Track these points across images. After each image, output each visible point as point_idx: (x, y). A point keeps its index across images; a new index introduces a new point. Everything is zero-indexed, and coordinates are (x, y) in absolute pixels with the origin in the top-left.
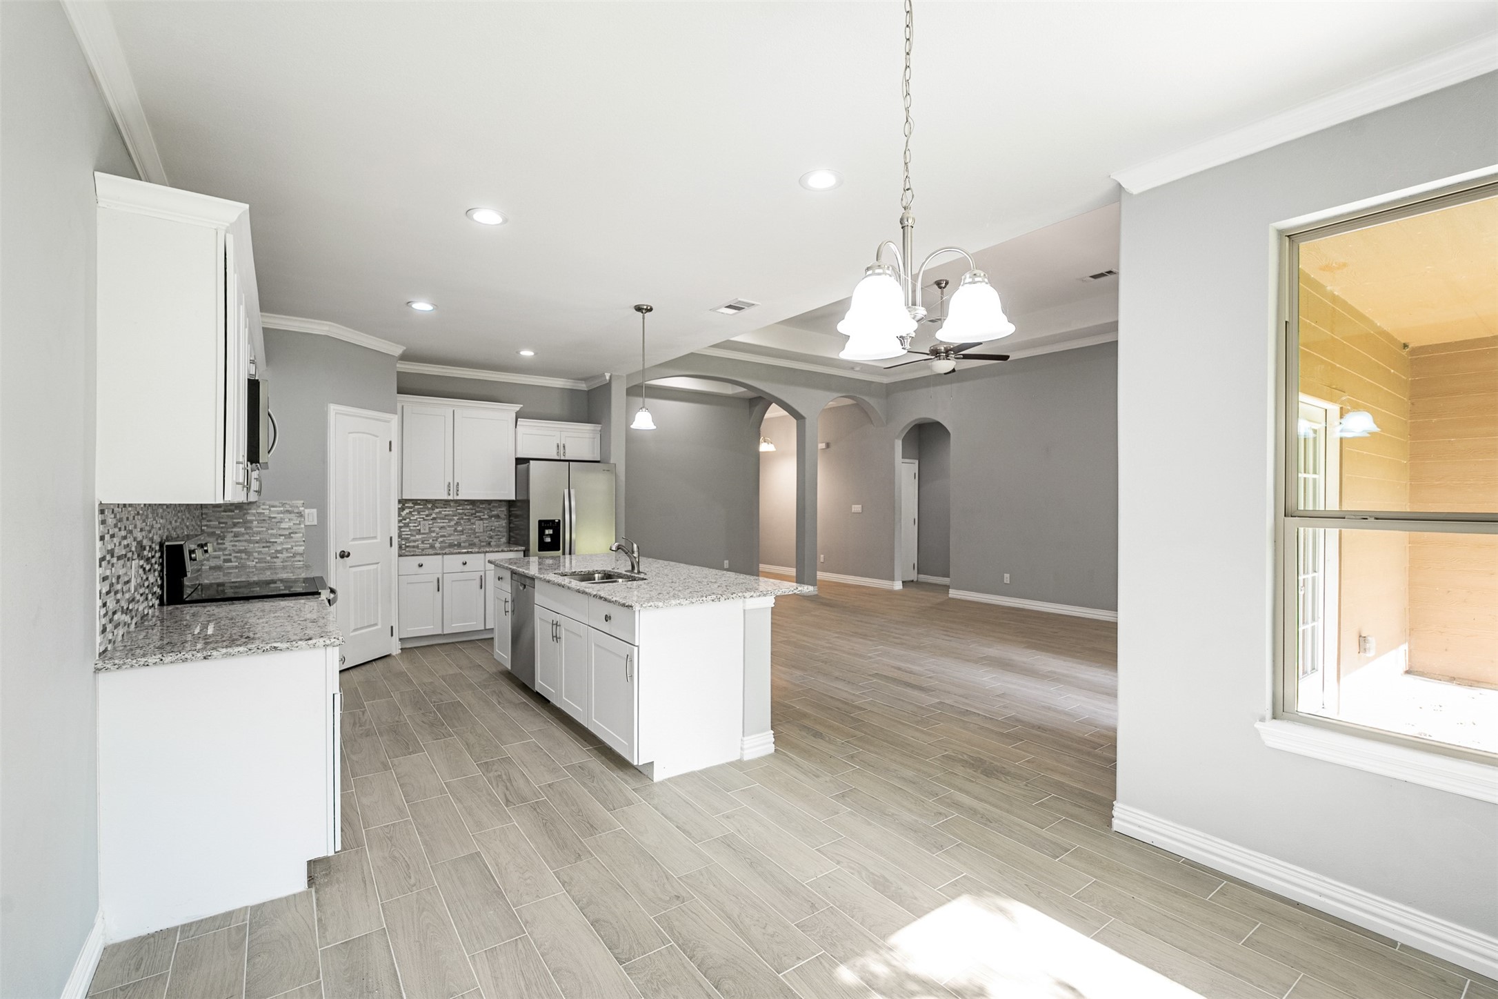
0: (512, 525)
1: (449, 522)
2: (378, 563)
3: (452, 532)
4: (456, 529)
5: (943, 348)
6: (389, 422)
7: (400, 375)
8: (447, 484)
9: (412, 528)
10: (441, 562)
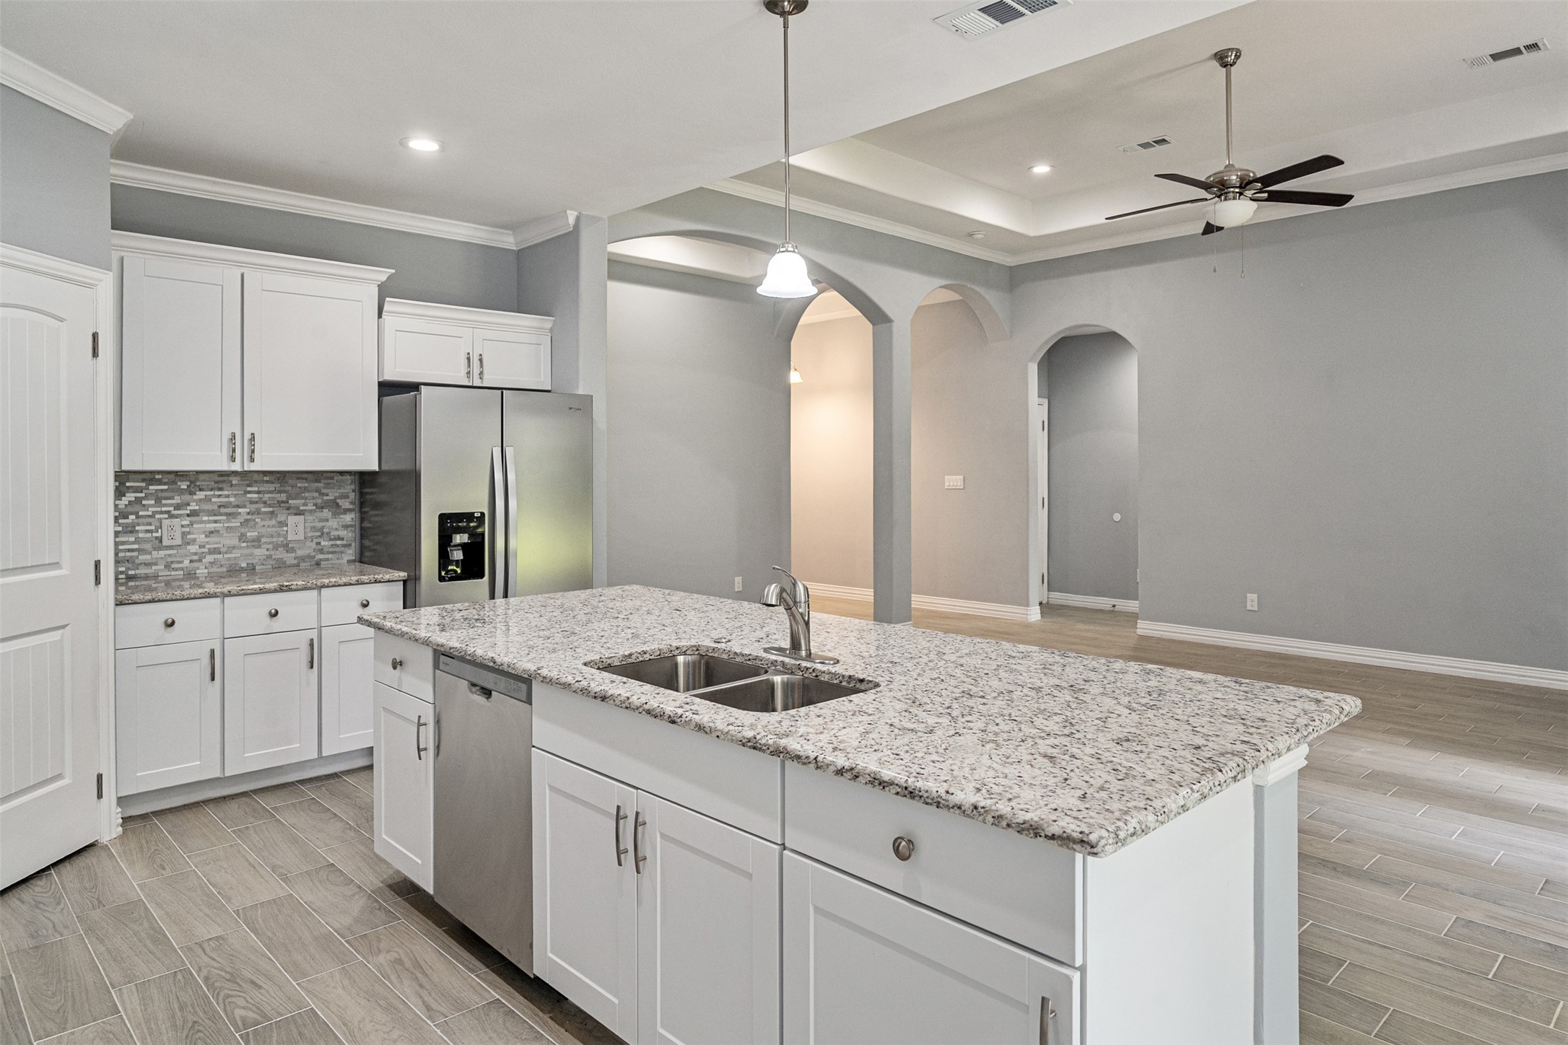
0: (366, 524)
1: (227, 521)
2: (64, 627)
3: (235, 542)
4: (243, 535)
5: (1234, 177)
6: (90, 286)
7: (119, 193)
8: (227, 436)
9: (141, 535)
10: (218, 613)
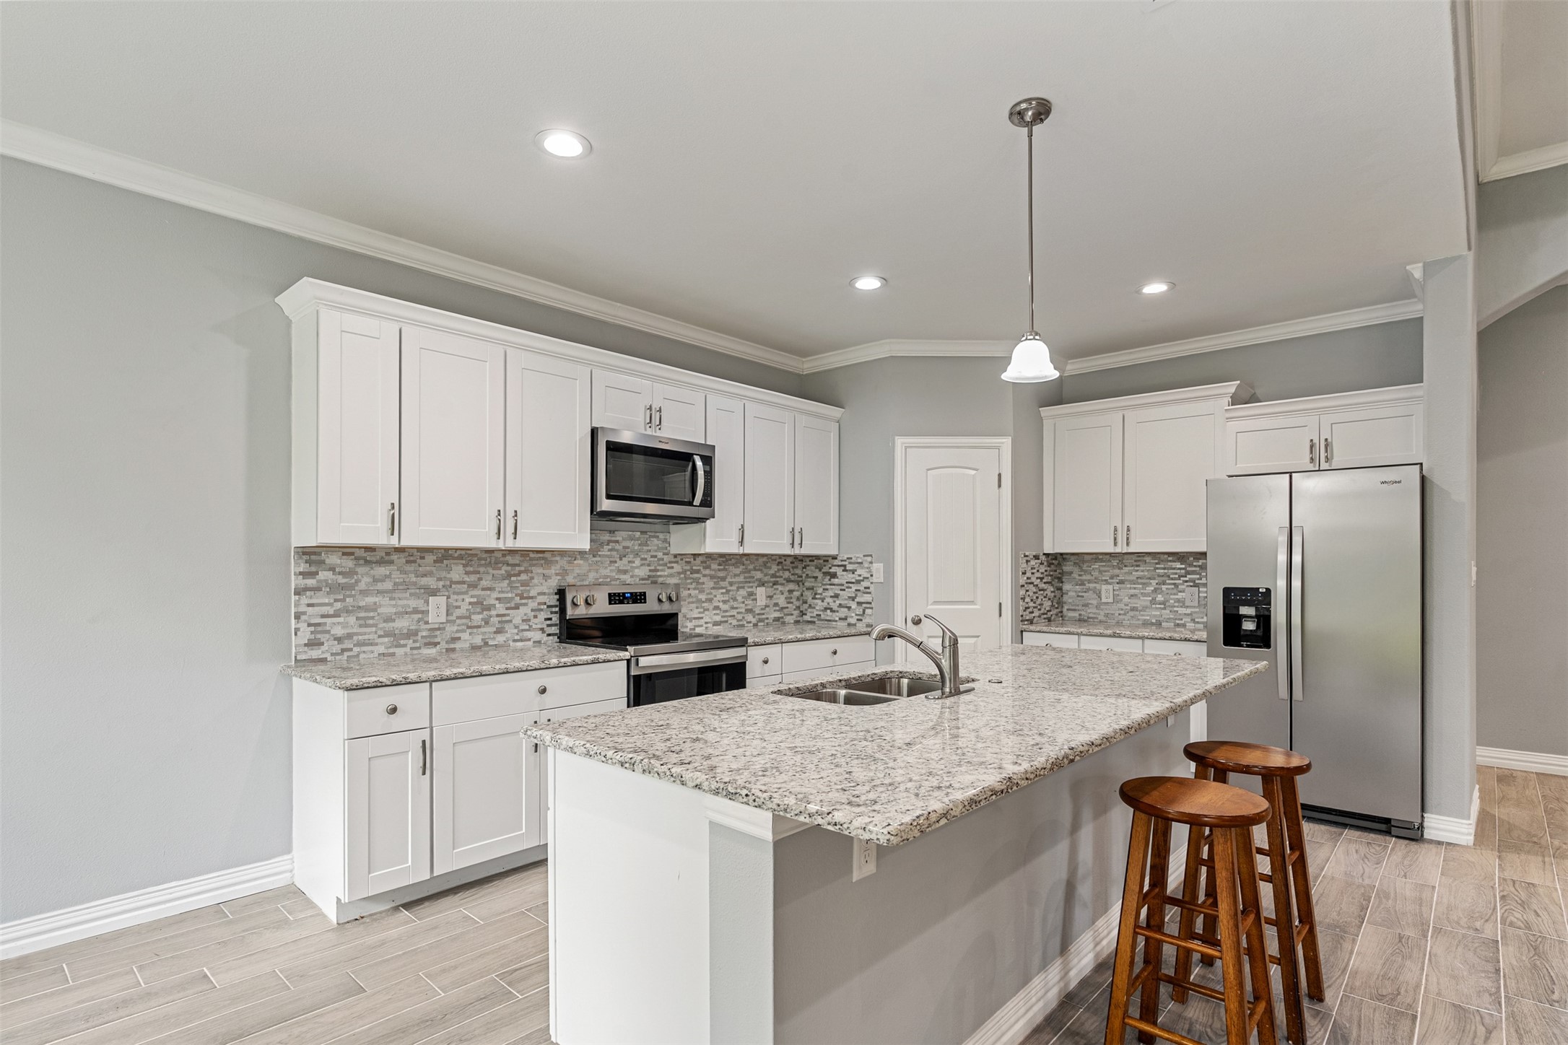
1: (1143, 588)
3: (1148, 604)
4: (1154, 599)
6: (996, 448)
8: (1112, 528)
